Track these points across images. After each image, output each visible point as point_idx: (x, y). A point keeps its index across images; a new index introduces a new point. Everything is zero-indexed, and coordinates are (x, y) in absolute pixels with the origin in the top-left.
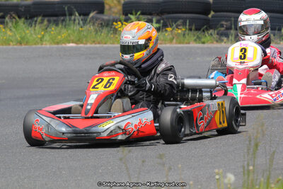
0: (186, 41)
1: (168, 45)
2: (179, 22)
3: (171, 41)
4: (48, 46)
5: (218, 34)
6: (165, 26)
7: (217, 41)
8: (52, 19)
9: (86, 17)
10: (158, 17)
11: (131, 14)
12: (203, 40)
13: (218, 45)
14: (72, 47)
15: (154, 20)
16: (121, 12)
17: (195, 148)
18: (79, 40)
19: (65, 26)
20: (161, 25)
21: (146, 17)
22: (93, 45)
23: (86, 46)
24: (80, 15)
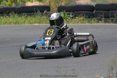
0: (84, 22)
1: (77, 24)
2: (81, 15)
3: (78, 23)
4: (27, 25)
5: (97, 19)
6: (75, 16)
7: (97, 23)
8: (29, 13)
9: (43, 13)
10: (73, 13)
11: (61, 11)
12: (91, 22)
13: (97, 24)
14: (37, 25)
15: (71, 14)
16: (57, 11)
17: (88, 67)
18: (40, 22)
19: (34, 17)
20: (74, 16)
21: (67, 13)
22: (46, 24)
23: (43, 25)
24: (40, 12)
